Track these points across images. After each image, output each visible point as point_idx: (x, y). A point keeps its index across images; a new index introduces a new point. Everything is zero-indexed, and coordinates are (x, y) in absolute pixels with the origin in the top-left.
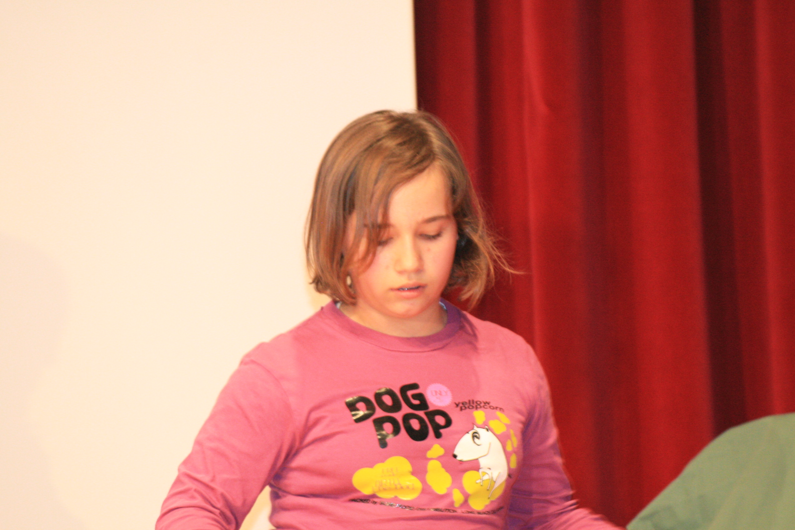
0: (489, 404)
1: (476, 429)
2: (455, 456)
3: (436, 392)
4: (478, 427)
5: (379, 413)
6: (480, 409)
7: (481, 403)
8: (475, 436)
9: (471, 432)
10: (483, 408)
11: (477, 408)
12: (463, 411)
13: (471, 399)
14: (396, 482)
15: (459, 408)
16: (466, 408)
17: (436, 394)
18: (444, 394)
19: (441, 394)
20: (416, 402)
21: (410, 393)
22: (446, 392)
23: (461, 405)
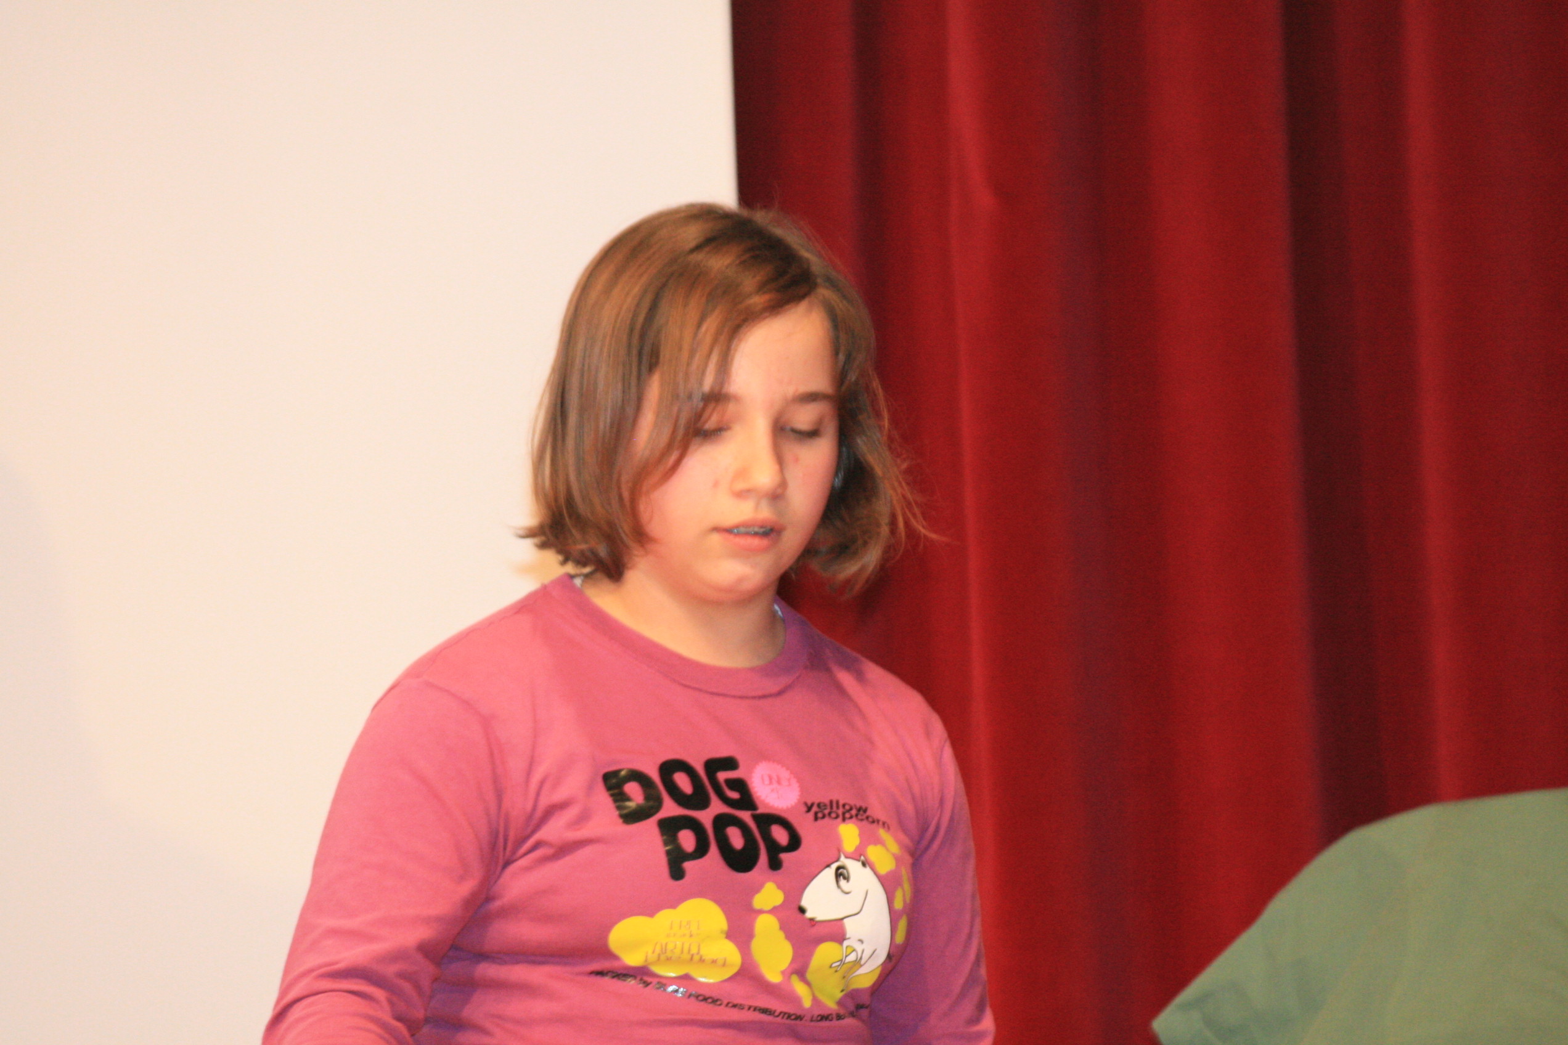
0: (865, 811)
1: (843, 861)
2: (802, 911)
3: (771, 778)
4: (847, 857)
5: (670, 809)
6: (850, 820)
7: (851, 809)
8: (841, 874)
9: (834, 866)
10: (854, 819)
11: (844, 820)
12: (820, 822)
13: (834, 799)
14: (694, 950)
15: (811, 814)
16: (824, 817)
17: (771, 783)
18: (785, 783)
19: (779, 782)
20: (734, 795)
21: (722, 776)
22: (789, 780)
23: (815, 809)
